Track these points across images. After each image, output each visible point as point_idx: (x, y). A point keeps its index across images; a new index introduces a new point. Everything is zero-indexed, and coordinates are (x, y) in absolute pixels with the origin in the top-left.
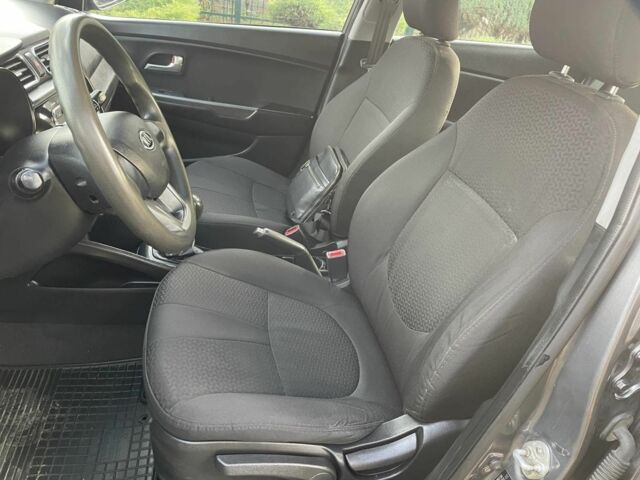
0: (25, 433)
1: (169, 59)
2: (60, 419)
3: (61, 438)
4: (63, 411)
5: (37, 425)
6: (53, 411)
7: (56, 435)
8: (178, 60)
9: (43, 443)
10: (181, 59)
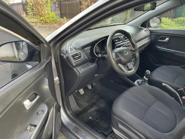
0: (100, 108)
1: (165, 38)
2: (107, 109)
3: (105, 112)
4: (108, 108)
5: (103, 107)
6: (106, 107)
7: (104, 111)
8: (167, 39)
9: (102, 111)
10: (168, 39)
